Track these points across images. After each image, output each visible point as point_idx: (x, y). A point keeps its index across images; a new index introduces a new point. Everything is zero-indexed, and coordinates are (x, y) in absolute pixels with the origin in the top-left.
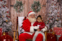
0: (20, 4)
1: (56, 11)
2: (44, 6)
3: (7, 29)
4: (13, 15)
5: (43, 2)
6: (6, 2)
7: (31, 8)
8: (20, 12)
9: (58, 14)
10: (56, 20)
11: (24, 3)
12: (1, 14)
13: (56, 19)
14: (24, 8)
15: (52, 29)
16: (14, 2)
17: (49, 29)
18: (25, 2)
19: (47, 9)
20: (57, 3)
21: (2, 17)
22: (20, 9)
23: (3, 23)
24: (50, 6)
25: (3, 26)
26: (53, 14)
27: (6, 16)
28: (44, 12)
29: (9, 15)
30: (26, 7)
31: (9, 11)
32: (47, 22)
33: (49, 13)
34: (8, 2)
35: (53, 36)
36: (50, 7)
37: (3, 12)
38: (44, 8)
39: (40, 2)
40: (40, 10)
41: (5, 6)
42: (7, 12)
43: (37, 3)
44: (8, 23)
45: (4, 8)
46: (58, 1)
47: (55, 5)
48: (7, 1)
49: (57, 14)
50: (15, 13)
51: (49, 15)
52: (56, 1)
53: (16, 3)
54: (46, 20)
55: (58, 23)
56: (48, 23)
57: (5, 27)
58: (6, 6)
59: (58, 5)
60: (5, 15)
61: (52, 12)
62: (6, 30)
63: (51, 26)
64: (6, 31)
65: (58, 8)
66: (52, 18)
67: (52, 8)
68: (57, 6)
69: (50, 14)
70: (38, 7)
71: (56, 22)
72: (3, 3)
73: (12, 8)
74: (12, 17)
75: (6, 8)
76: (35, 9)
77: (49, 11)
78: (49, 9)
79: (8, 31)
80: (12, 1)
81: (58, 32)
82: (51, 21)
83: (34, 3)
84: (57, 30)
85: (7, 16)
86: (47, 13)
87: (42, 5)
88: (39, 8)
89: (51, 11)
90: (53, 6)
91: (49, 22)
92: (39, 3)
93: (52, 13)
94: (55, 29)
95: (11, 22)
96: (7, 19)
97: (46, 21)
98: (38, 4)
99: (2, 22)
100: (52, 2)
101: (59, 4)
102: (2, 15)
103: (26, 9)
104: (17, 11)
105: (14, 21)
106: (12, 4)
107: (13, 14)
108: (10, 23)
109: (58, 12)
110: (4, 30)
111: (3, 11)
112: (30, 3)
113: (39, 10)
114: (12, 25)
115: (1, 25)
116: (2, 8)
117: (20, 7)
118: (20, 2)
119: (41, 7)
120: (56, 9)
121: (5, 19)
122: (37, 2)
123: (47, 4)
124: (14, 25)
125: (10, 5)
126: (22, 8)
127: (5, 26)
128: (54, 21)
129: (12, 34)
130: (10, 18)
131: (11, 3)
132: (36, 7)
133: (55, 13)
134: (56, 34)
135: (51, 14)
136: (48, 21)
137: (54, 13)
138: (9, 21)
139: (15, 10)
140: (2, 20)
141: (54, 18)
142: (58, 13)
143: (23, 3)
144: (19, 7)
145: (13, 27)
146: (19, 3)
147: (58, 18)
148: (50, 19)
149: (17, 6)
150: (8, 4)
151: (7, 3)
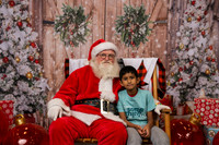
0: (77, 17)
1: (202, 41)
2: (161, 22)
3: (30, 105)
5: (156, 11)
6: (27, 9)
7: (113, 29)
8: (76, 45)
9: (212, 52)
10: (204, 75)
11: (91, 13)
12: (12, 52)
13: (205, 68)
14: (92, 31)
15: (190, 104)
16: (57, 11)
17: (180, 105)
18: (93, 8)
19: (171, 34)
20: (205, 14)
21: (15, 62)
22: (75, 35)
23: (15, 84)
24: (181, 22)
25: (16, 93)
26: (191, 52)
27: (26, 57)
28: (159, 46)
29: (38, 55)
30: (96, 28)
31: (38, 42)
32: (172, 80)
33: (178, 48)
34: (34, 8)
35: (194, 129)
36: (182, 27)
37: (16, 44)
38: (162, 31)
39: (147, 8)
40: (147, 37)
41: (25, 25)
42: (32, 44)
43: (135, 11)
44: (35, 83)
45: (21, 29)
46: (211, 6)
47: (199, 20)
48: (31, 7)
49: (205, 51)
50: (60, 46)
51: (179, 54)
52: (204, 6)
53: (62, 14)
55: (209, 84)
56: (174, 85)
57: (23, 97)
58: (29, 25)
59: (212, 21)
60: (23, 56)
61: (191, 46)
62: (27, 108)
63: (183, 95)
64: (26, 112)
65: (211, 29)
66: (188, 65)
67: (187, 29)
68: (205, 22)
69: (180, 50)
70: (138, 27)
71: (203, 80)
72: (18, 14)
73: (49, 31)
74: (49, 62)
75: (29, 30)
76: (130, 35)
77: (177, 40)
78: (178, 34)
79: (34, 111)
80: (50, 5)
81: (211, 116)
82: (186, 78)
83: (124, 14)
84: (208, 108)
85: (29, 58)
86: (172, 49)
87: (153, 19)
88: (143, 30)
89: (185, 41)
91: (178, 80)
92: (141, 12)
93: (187, 49)
94: (199, 104)
95: (43, 80)
96: (30, 70)
97: (167, 77)
98: (140, 16)
99: (14, 79)
100: (191, 9)
101: (215, 18)
102: (13, 56)
103: (97, 32)
104: (66, 40)
105: (54, 77)
106: (49, 15)
107: (52, 50)
108: (42, 83)
109: (211, 43)
110: (21, 109)
111: (17, 40)
112: (111, 13)
113: (141, 39)
114: (47, 89)
115: (11, 91)
116: (13, 29)
117: (77, 27)
118: (76, 9)
119: (151, 25)
120: (204, 36)
121: (25, 70)
122: (137, 9)
123: (170, 16)
124: (54, 90)
125: (40, 20)
126: (82, 31)
127: (24, 93)
128: (197, 77)
129: (46, 121)
130: (42, 65)
131: (44, 12)
132: (132, 27)
133: (199, 49)
134: (205, 123)
136: (176, 75)
137: (196, 49)
138: (39, 75)
139: (58, 36)
140: (13, 73)
141: (195, 64)
142: (211, 48)
143: (86, 13)
144: (71, 27)
146: (73, 11)
147: (210, 65)
148: (180, 69)
149: (65, 25)
150: (33, 17)
151: (31, 13)
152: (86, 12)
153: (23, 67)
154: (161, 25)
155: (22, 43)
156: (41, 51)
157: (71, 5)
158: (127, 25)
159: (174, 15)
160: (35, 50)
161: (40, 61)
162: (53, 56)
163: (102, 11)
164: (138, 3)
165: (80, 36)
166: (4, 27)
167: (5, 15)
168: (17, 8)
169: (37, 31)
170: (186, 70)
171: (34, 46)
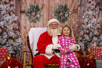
0: (36, 9)
1: (94, 20)
2: (75, 11)
3: (14, 51)
4: (24, 27)
5: (73, 6)
6: (13, 6)
7: (53, 15)
8: (36, 22)
9: (99, 25)
10: (96, 36)
11: (42, 8)
14: (43, 16)
15: (89, 50)
16: (26, 6)
17: (84, 50)
18: (43, 5)
19: (80, 17)
20: (96, 7)
21: (7, 31)
22: (35, 17)
24: (84, 11)
25: (7, 45)
27: (12, 28)
28: (74, 22)
29: (18, 27)
30: (45, 14)
31: (18, 21)
32: (81, 39)
33: (83, 23)
34: (16, 5)
36: (85, 14)
37: (7, 22)
38: (76, 15)
39: (68, 5)
40: (68, 18)
41: (11, 13)
42: (15, 22)
43: (63, 6)
44: (16, 40)
45: (10, 15)
46: (98, 4)
47: (93, 10)
49: (96, 25)
50: (28, 23)
51: (84, 26)
52: (95, 4)
53: (29, 8)
54: (78, 35)
56: (81, 41)
57: (11, 47)
58: (13, 13)
59: (99, 11)
61: (89, 22)
62: (12, 52)
63: (86, 45)
64: (12, 54)
66: (88, 31)
67: (87, 14)
68: (95, 11)
70: (64, 14)
71: (95, 39)
72: (9, 8)
73: (23, 16)
74: (23, 30)
75: (14, 15)
76: (61, 17)
77: (83, 20)
78: (83, 17)
80: (23, 4)
81: (99, 55)
82: (87, 37)
83: (58, 8)
84: (97, 51)
85: (14, 29)
86: (80, 24)
87: (71, 10)
88: (66, 15)
89: (86, 20)
90: (90, 12)
91: (83, 38)
93: (87, 24)
96: (14, 34)
97: (78, 37)
98: (65, 8)
99: (7, 38)
100: (89, 5)
101: (100, 9)
102: (6, 27)
103: (45, 16)
104: (31, 20)
105: (25, 37)
106: (23, 9)
107: (25, 25)
108: (20, 40)
109: (98, 21)
111: (8, 20)
112: (52, 7)
113: (66, 19)
114: (22, 43)
115: (5, 44)
116: (6, 15)
117: (36, 14)
118: (35, 5)
119: (70, 13)
120: (95, 18)
123: (79, 8)
124: (25, 44)
125: (19, 11)
126: (38, 16)
127: (12, 45)
128: (92, 37)
129: (22, 58)
130: (20, 31)
131: (21, 7)
132: (61, 14)
133: (93, 24)
134: (96, 58)
135: (87, 26)
136: (82, 36)
137: (91, 24)
138: (18, 37)
139: (27, 18)
140: (6, 36)
141: (91, 31)
142: (99, 23)
144: (33, 14)
145: (25, 47)
146: (34, 7)
148: (84, 33)
149: (31, 13)
151: (15, 8)
152: (40, 7)
153: (11, 33)
154: (75, 13)
155: (10, 21)
156: (19, 25)
157: (33, 4)
158: (59, 13)
159: (81, 8)
160: (16, 25)
161: (19, 30)
162: (25, 28)
163: (47, 7)
164: (64, 2)
165: (37, 18)
166: (2, 14)
167: (2, 8)
168: (8, 5)
169: (18, 16)
170: (87, 34)
171: (16, 23)
